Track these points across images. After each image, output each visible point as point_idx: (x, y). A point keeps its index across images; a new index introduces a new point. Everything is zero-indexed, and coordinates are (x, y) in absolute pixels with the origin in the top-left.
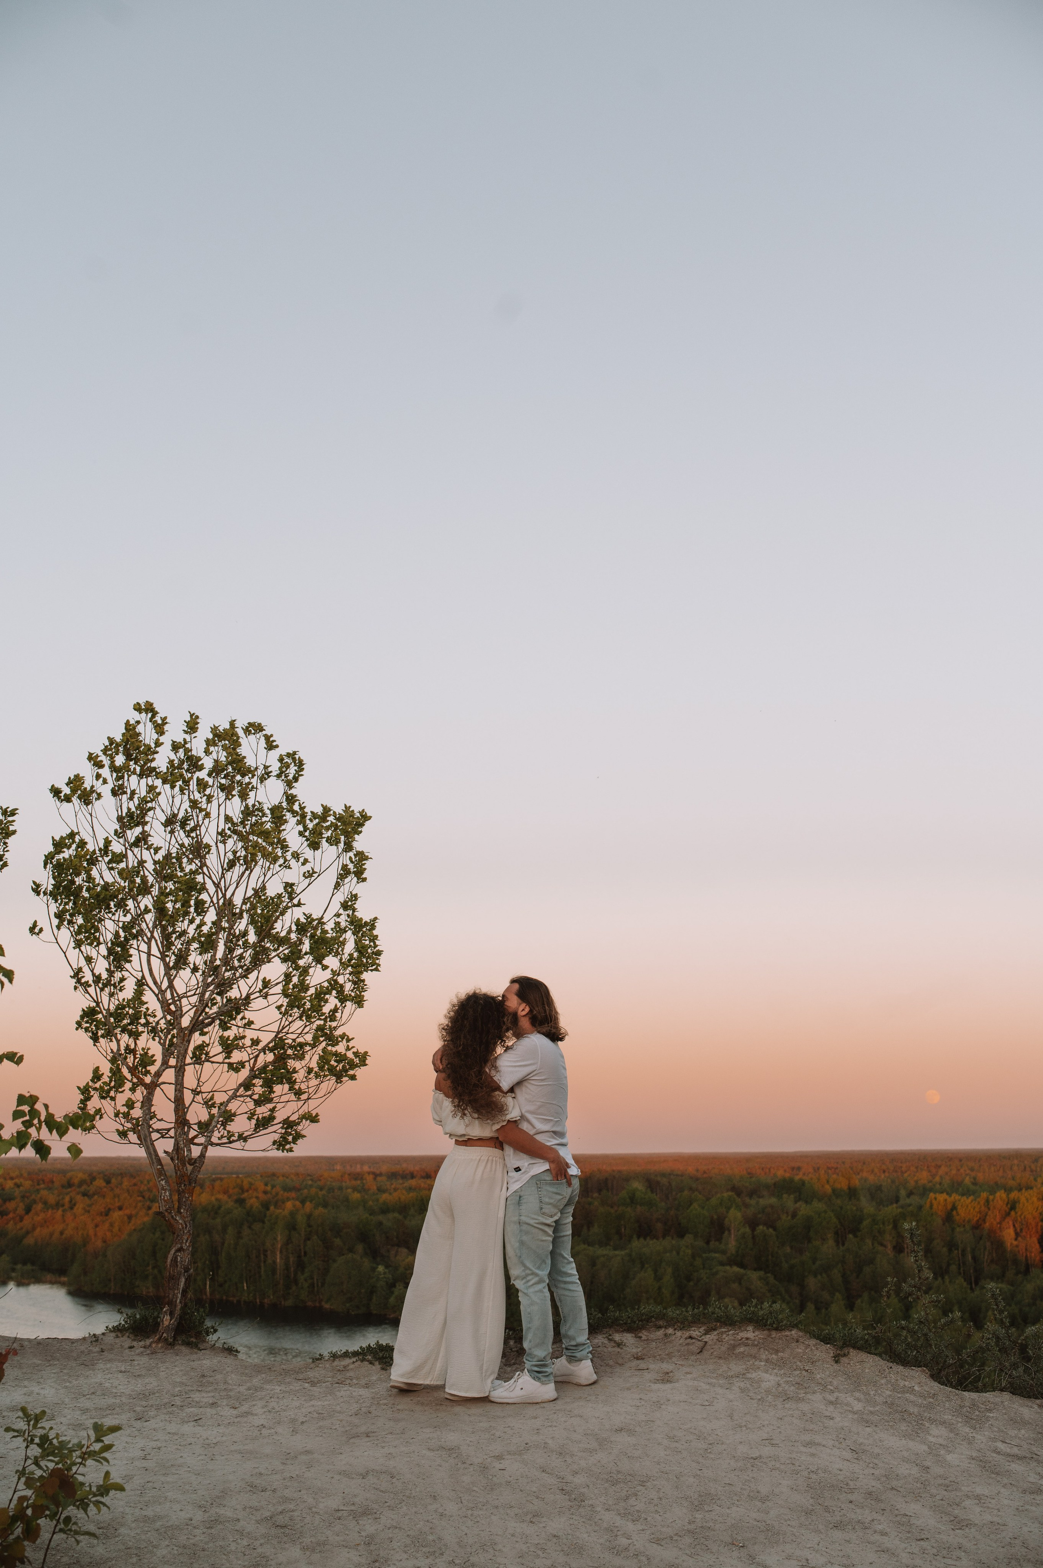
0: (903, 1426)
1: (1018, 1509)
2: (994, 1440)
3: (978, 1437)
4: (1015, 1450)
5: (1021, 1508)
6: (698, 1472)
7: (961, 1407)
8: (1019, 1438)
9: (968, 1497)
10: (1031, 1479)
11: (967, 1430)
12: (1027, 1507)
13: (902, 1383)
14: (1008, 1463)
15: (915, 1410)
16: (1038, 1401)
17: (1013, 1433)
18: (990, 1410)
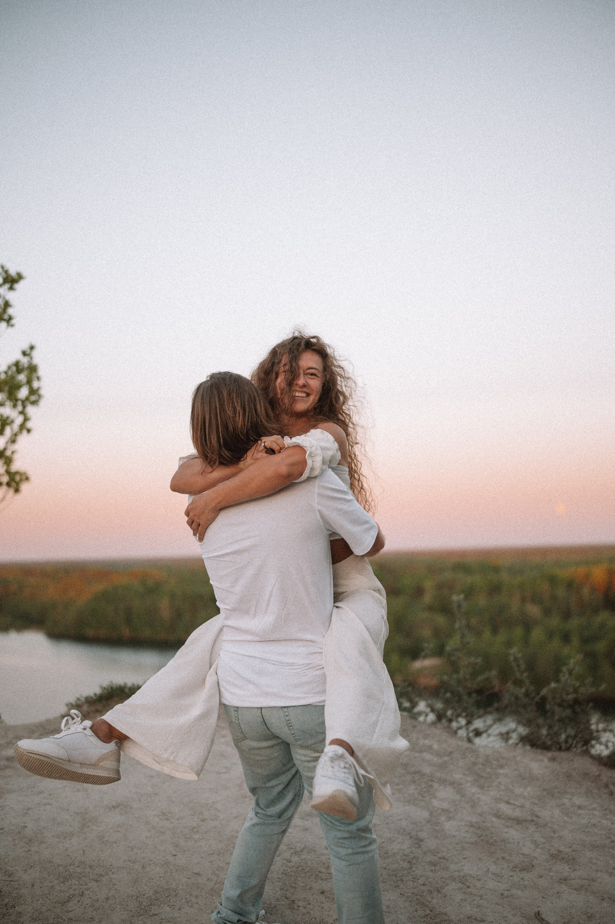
0: (412, 789)
1: (502, 895)
2: (498, 800)
3: (484, 798)
4: (518, 813)
5: (506, 893)
6: (171, 859)
7: (474, 764)
8: (524, 797)
9: (454, 880)
10: (526, 851)
11: (474, 790)
12: (514, 891)
13: (422, 742)
14: (506, 830)
15: (427, 770)
16: (550, 754)
17: (518, 791)
18: (501, 767)
